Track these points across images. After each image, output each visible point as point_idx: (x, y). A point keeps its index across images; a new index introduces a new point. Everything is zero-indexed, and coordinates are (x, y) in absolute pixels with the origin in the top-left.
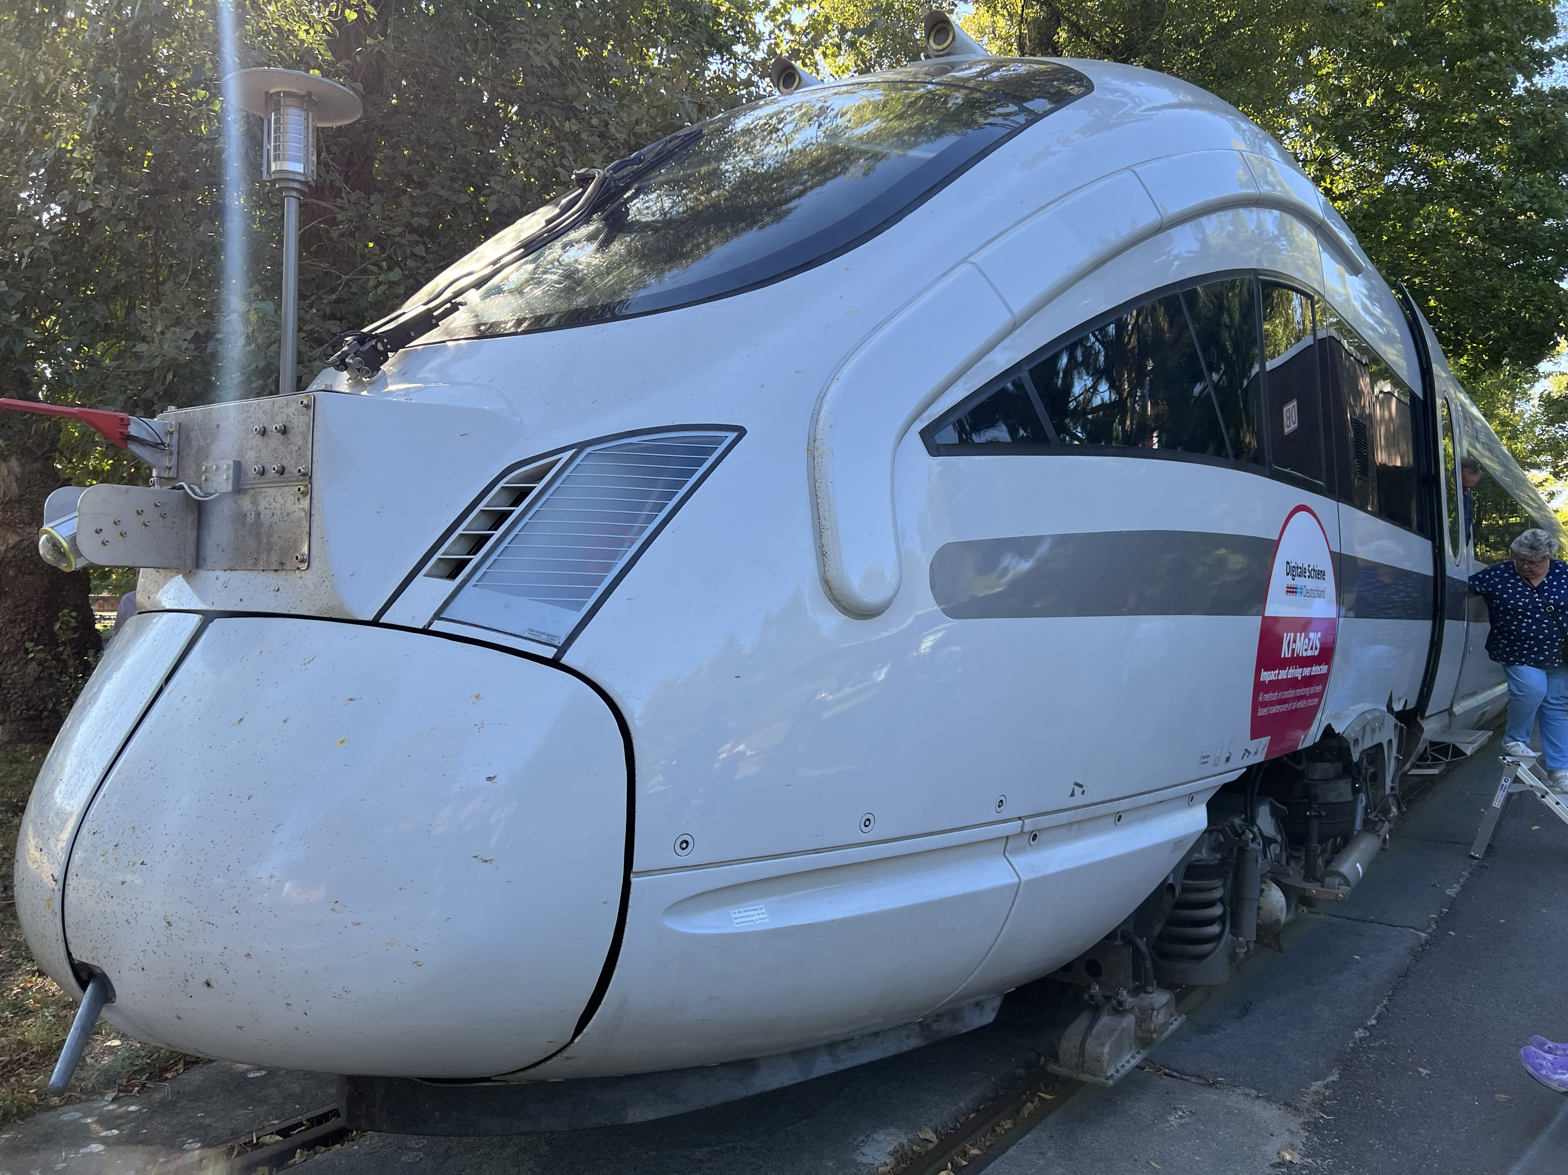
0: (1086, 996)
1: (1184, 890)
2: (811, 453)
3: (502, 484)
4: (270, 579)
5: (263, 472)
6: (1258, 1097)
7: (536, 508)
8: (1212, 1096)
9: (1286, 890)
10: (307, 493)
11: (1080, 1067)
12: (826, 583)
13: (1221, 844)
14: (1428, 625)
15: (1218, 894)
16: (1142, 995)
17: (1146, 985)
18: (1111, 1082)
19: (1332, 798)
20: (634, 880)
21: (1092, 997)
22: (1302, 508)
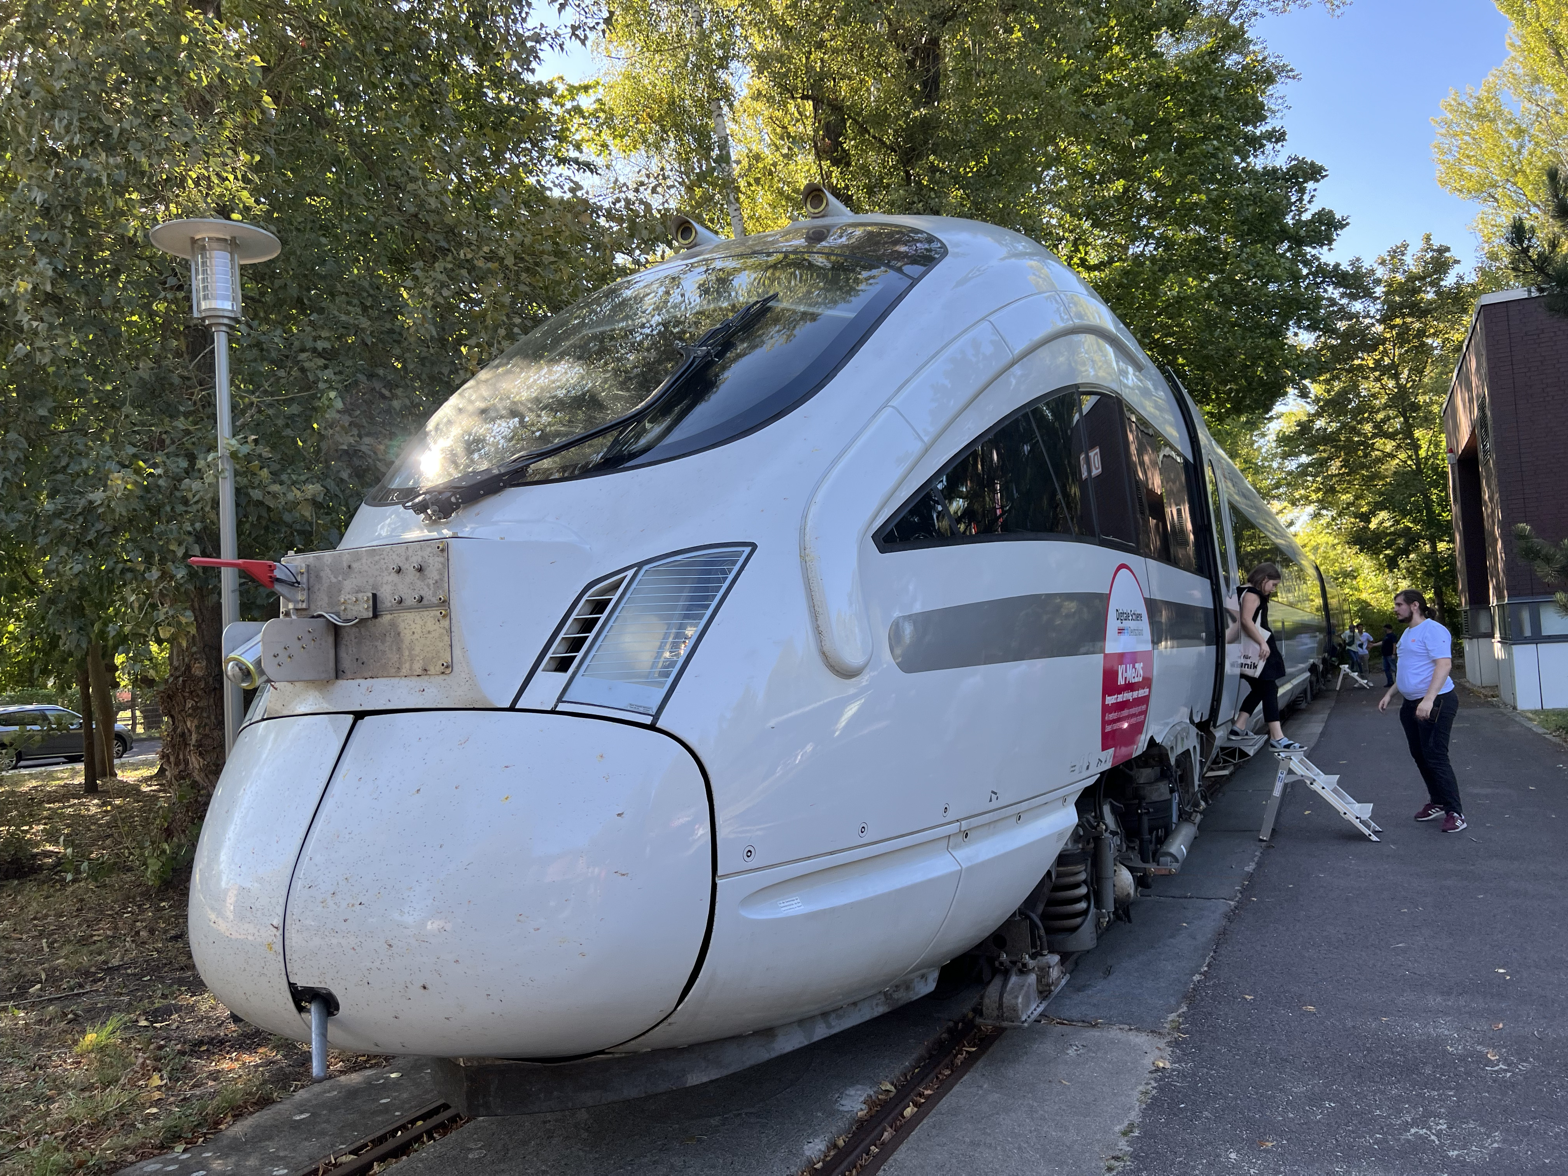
0: (997, 964)
1: (1059, 875)
2: (803, 558)
3: (585, 598)
4: (414, 682)
5: (401, 601)
6: (1131, 1030)
7: (616, 614)
8: (1095, 1033)
9: (1131, 870)
10: (447, 616)
11: (1001, 1017)
12: (824, 654)
13: (1081, 836)
14: (1213, 648)
15: (1083, 876)
16: (1039, 958)
17: (1042, 949)
18: (1026, 1025)
19: (1155, 797)
20: (719, 882)
21: (1001, 964)
22: (1123, 566)
